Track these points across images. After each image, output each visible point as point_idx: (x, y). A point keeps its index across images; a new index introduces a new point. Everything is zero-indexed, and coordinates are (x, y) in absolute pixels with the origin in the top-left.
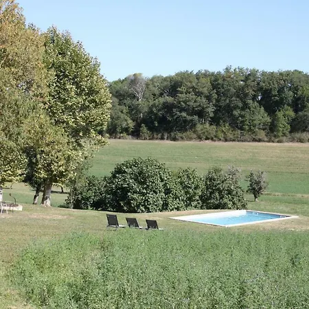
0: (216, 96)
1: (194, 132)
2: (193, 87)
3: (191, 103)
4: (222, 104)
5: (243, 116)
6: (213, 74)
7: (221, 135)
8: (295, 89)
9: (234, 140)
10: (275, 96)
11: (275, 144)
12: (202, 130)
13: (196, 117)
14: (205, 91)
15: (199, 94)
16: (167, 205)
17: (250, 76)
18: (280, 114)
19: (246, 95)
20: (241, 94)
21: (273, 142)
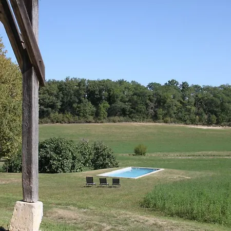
0: (62, 96)
1: (49, 118)
2: (47, 90)
3: (47, 101)
4: (65, 100)
5: (79, 107)
6: (58, 82)
7: (66, 120)
8: (109, 91)
9: (74, 123)
10: (97, 95)
11: (99, 124)
12: (54, 117)
13: (50, 109)
14: (55, 92)
15: (51, 94)
16: (74, 166)
17: (81, 83)
18: (101, 106)
19: (80, 95)
20: (77, 94)
21: (98, 123)
